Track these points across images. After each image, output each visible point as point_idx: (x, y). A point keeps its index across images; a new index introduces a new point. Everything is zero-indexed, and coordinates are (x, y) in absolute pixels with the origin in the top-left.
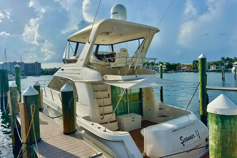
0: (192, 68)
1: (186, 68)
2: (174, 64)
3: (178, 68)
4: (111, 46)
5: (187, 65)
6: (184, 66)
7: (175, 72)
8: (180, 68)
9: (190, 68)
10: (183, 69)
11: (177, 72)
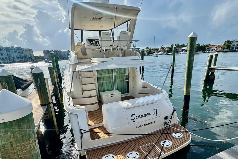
0: (222, 48)
1: (216, 48)
2: (204, 45)
3: (208, 49)
4: (111, 31)
5: (217, 46)
6: (214, 46)
7: (204, 53)
8: (209, 49)
9: (220, 48)
10: (212, 50)
11: (205, 53)
